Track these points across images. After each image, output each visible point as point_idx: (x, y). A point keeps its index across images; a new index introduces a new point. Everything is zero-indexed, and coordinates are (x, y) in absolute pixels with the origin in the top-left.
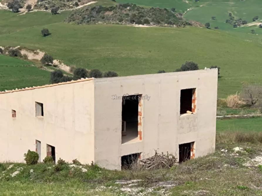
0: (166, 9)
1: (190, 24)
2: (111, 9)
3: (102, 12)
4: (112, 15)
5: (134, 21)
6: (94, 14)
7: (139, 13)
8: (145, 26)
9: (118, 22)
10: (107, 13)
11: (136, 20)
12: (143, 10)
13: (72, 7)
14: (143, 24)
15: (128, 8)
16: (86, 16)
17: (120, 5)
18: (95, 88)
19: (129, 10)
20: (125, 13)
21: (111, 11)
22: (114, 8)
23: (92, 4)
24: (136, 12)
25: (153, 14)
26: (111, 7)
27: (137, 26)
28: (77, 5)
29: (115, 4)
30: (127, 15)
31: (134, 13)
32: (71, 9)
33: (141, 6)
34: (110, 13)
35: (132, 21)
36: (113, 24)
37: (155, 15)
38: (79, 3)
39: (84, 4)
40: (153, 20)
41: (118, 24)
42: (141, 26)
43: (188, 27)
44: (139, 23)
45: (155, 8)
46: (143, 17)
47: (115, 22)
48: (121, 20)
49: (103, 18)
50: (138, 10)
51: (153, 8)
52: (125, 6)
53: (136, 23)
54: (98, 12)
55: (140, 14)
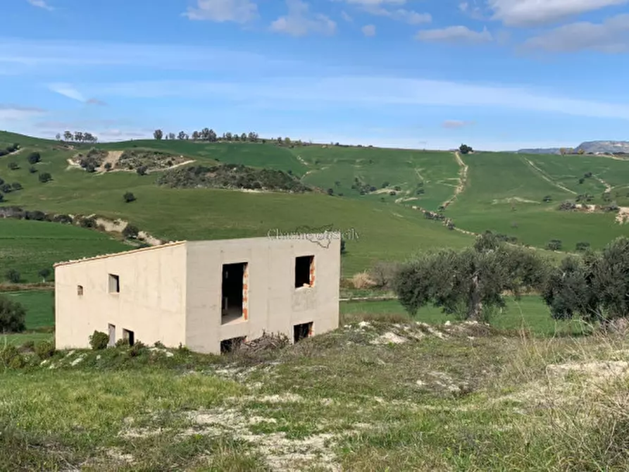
0: (280, 172)
1: (310, 190)
2: (214, 169)
3: (203, 173)
4: (215, 176)
5: (242, 185)
6: (192, 175)
7: (248, 175)
8: (256, 191)
9: (221, 185)
10: (209, 175)
11: (245, 184)
12: (253, 172)
13: (164, 167)
14: (253, 189)
15: (235, 169)
16: (182, 178)
17: (225, 166)
18: (187, 254)
19: (236, 172)
20: (231, 174)
21: (213, 171)
22: (217, 169)
23: (189, 163)
24: (244, 174)
25: (265, 177)
26: (214, 168)
27: (245, 190)
28: (170, 164)
29: (218, 164)
30: (234, 177)
31: (242, 175)
32: (163, 170)
33: (250, 167)
34: (213, 175)
35: (240, 185)
36: (216, 187)
37: (268, 178)
38: (173, 162)
39: (179, 163)
40: (265, 185)
41: (222, 188)
42: (250, 191)
43: (307, 193)
44: (248, 187)
45: (267, 169)
46: (253, 180)
47: (218, 186)
48: (225, 184)
49: (203, 180)
50: (247, 172)
51: (264, 170)
52: (231, 167)
53: (244, 188)
54: (197, 173)
55: (250, 177)
